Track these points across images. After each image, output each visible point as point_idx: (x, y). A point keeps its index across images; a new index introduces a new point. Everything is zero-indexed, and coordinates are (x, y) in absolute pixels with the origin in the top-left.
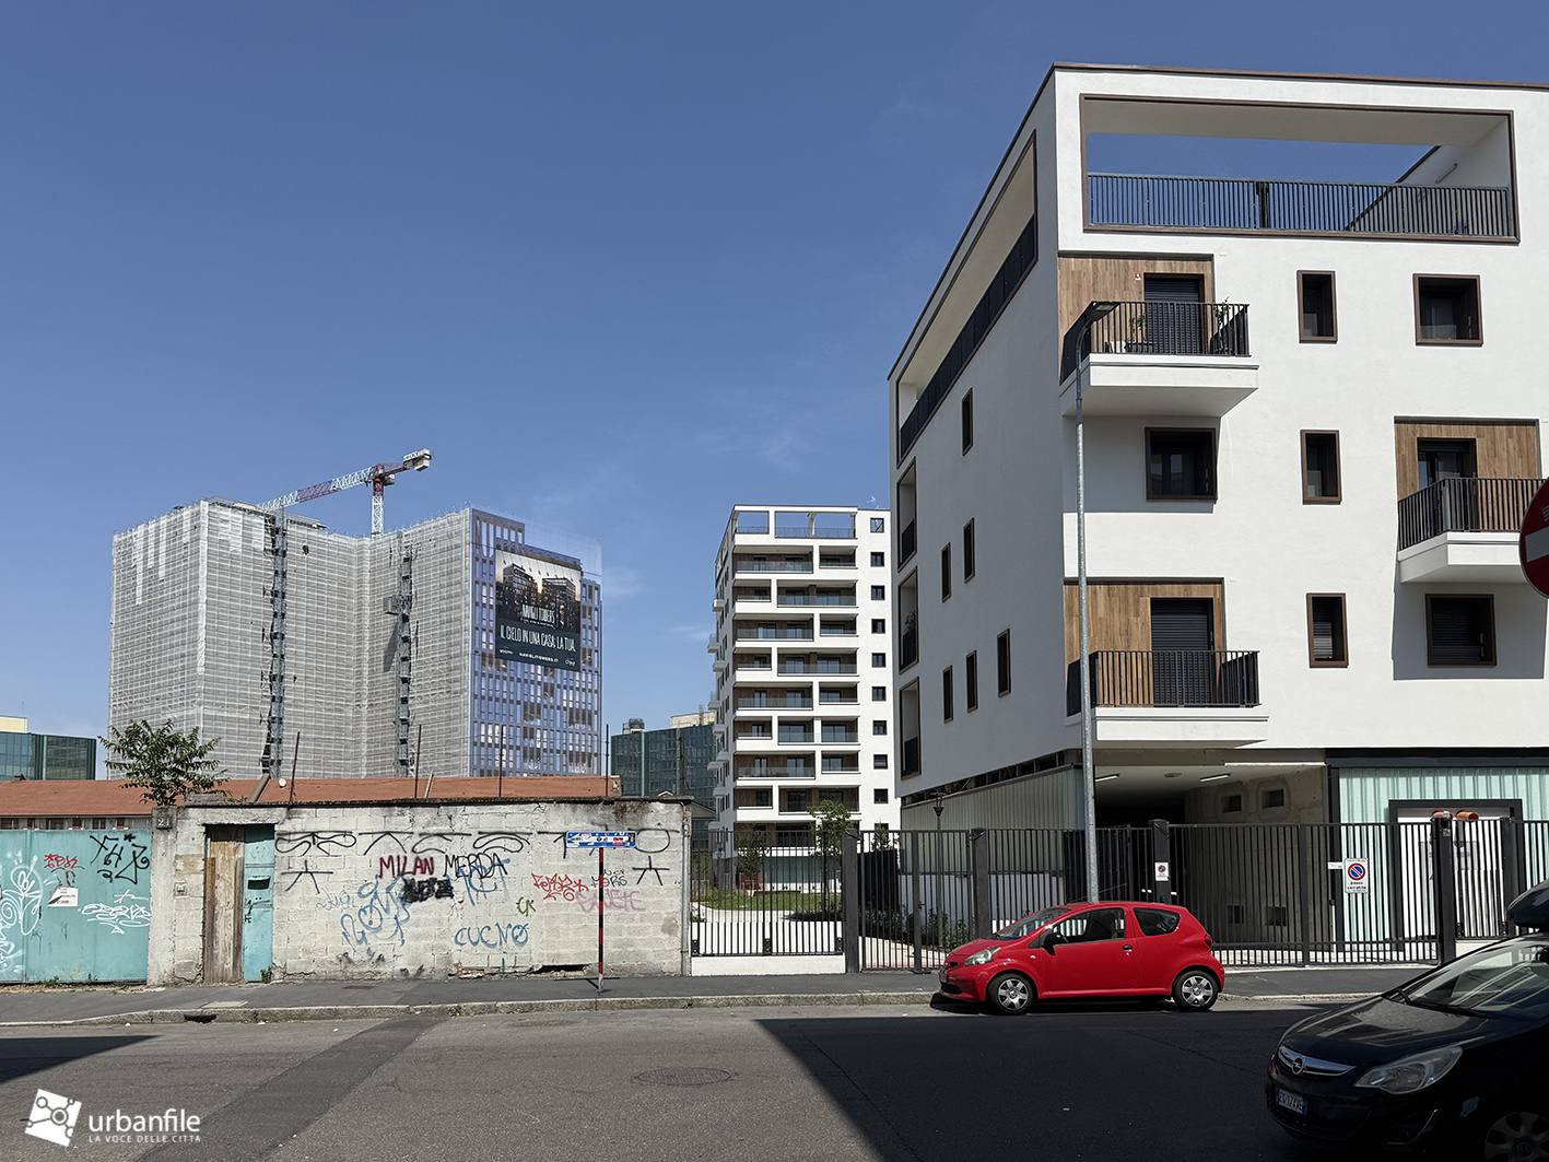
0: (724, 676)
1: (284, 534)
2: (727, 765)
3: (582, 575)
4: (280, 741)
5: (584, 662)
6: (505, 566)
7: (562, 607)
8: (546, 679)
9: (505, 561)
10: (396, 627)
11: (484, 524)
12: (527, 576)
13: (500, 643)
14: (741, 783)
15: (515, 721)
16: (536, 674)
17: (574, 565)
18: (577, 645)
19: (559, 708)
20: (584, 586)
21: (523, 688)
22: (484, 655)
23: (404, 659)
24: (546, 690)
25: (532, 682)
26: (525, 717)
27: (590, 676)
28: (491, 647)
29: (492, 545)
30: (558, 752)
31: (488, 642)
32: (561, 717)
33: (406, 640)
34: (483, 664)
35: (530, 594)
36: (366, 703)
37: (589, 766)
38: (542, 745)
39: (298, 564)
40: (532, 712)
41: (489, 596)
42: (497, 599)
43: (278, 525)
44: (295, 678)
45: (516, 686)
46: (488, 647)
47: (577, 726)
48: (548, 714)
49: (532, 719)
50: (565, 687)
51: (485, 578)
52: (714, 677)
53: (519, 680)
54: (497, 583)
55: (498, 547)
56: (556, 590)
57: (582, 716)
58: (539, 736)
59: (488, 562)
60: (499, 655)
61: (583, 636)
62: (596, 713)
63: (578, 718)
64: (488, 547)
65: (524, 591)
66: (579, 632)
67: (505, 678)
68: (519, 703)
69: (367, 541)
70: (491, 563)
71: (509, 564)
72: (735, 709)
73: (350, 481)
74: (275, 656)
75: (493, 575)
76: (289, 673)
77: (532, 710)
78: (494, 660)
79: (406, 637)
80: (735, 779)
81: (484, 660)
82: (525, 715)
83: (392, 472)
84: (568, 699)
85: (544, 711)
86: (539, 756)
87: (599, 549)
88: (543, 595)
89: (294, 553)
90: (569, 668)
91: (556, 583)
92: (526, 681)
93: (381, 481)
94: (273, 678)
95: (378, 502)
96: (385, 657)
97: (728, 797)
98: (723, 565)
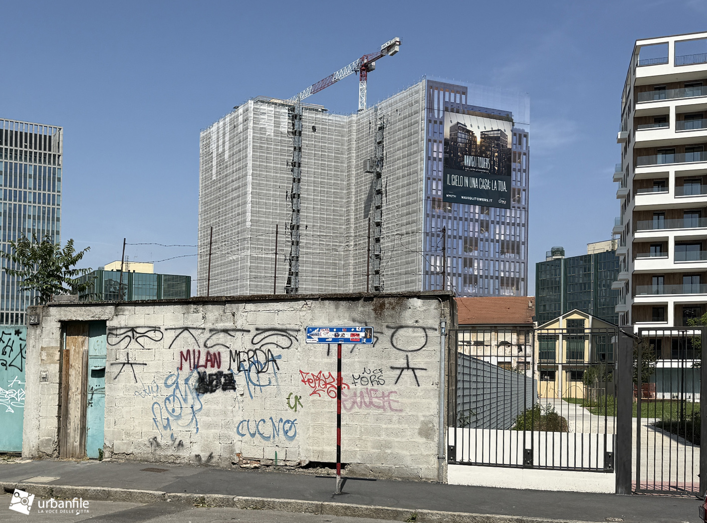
0: (627, 200)
1: (300, 119)
2: (627, 284)
3: (513, 125)
4: (297, 274)
5: (514, 201)
6: (451, 125)
7: (496, 154)
8: (482, 217)
9: (452, 120)
10: (372, 183)
11: (436, 92)
12: (468, 131)
13: (447, 189)
14: (637, 300)
15: (457, 253)
16: (474, 213)
17: (506, 117)
18: (508, 186)
19: (492, 241)
20: (514, 134)
21: (464, 225)
22: (434, 200)
23: (378, 207)
24: (482, 226)
25: (471, 220)
26: (466, 249)
27: (518, 212)
28: (440, 193)
29: (441, 108)
30: (492, 277)
31: (437, 189)
32: (494, 248)
33: (379, 192)
34: (433, 207)
35: (470, 146)
36: (352, 243)
37: (517, 289)
38: (478, 272)
39: (309, 141)
40: (471, 245)
41: (439, 151)
42: (445, 152)
43: (296, 112)
44: (307, 226)
45: (458, 224)
46: (437, 192)
47: (507, 255)
48: (484, 246)
49: (471, 251)
50: (498, 223)
51: (436, 137)
52: (619, 203)
53: (461, 219)
54: (445, 139)
55: (446, 110)
56: (493, 141)
57: (512, 247)
58: (476, 265)
59: (438, 122)
60: (446, 199)
61: (513, 177)
62: (523, 243)
63: (508, 249)
64: (439, 110)
65: (466, 144)
66: (510, 174)
67: (450, 218)
68: (460, 238)
69: (354, 117)
70: (441, 123)
71: (454, 122)
72: (634, 231)
73: (345, 72)
74: (294, 211)
75: (442, 133)
76: (303, 223)
77: (471, 244)
78: (442, 204)
79: (379, 190)
80: (633, 296)
81: (434, 204)
82: (465, 248)
83: (373, 60)
84: (500, 233)
85: (480, 244)
86: (476, 281)
87: (527, 101)
88: (481, 145)
89: (307, 132)
90: (501, 206)
91: (491, 134)
92: (466, 219)
93: (366, 68)
94: (292, 228)
95: (363, 86)
96: (365, 207)
97: (627, 313)
98: (627, 99)
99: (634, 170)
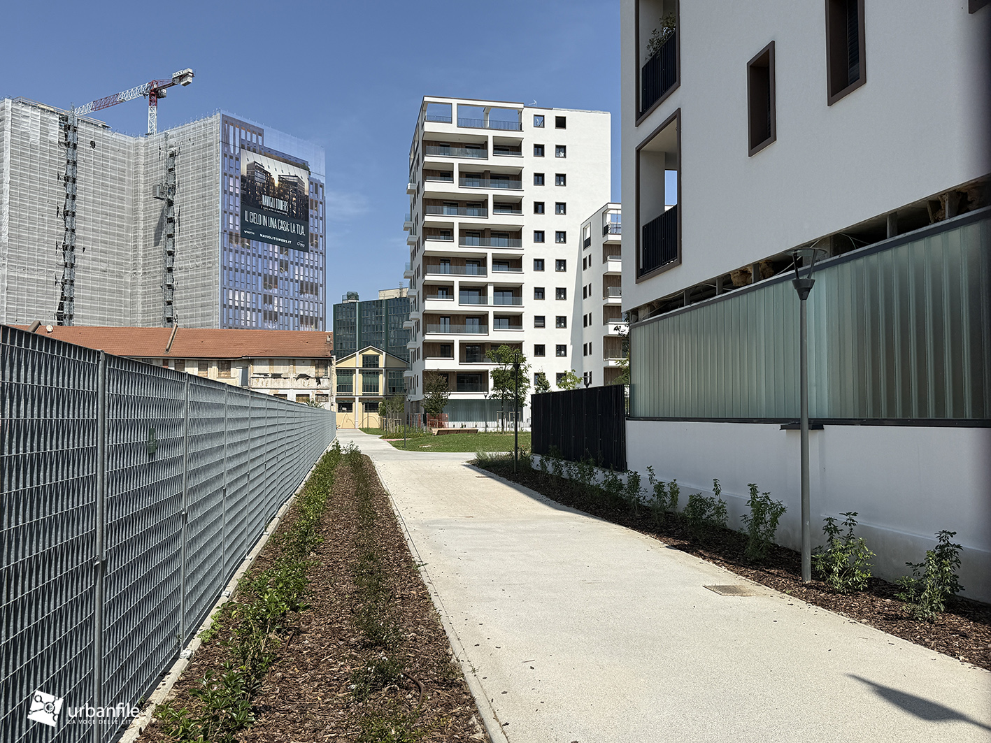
0: (417, 246)
1: (75, 131)
2: (418, 323)
3: (310, 174)
4: (71, 300)
5: (312, 245)
6: (248, 163)
7: (294, 199)
8: (281, 257)
9: (248, 159)
10: (163, 210)
11: (231, 128)
12: (266, 172)
13: (244, 225)
14: (429, 337)
15: (257, 289)
16: (273, 252)
17: (303, 166)
18: (306, 230)
19: (292, 280)
20: (311, 183)
21: (263, 263)
22: (231, 234)
23: (170, 236)
24: (281, 266)
25: (271, 258)
26: (265, 286)
27: (316, 256)
28: (237, 228)
29: (237, 144)
30: (292, 315)
31: (235, 224)
32: (294, 287)
33: (171, 220)
34: (231, 242)
35: (268, 187)
36: (141, 271)
37: (316, 328)
38: (278, 309)
39: (86, 156)
41: (236, 187)
42: (242, 189)
43: (70, 122)
44: (84, 249)
45: (257, 261)
46: (234, 227)
47: (307, 295)
48: (283, 284)
49: (271, 288)
50: (297, 264)
51: (232, 172)
53: (260, 256)
54: (242, 176)
55: (242, 147)
56: (290, 186)
57: (309, 288)
58: (276, 302)
59: (234, 158)
60: (243, 235)
61: (311, 223)
62: (321, 286)
63: (307, 289)
64: (234, 146)
65: (264, 184)
66: (307, 220)
67: (248, 254)
68: (260, 275)
69: (142, 140)
70: (237, 159)
71: (251, 161)
72: (424, 274)
73: (133, 94)
74: (67, 230)
75: (239, 169)
76: (79, 244)
77: (270, 281)
78: (240, 239)
79: (171, 218)
80: (424, 334)
81: (231, 238)
83: (164, 87)
84: (299, 274)
85: (280, 282)
86: (276, 318)
87: (322, 154)
88: (279, 188)
89: (83, 146)
90: (300, 249)
91: (290, 179)
92: (265, 257)
93: (155, 94)
94: (65, 248)
95: (153, 111)
96: (155, 234)
97: (418, 349)
98: (415, 154)
99: (423, 218)
